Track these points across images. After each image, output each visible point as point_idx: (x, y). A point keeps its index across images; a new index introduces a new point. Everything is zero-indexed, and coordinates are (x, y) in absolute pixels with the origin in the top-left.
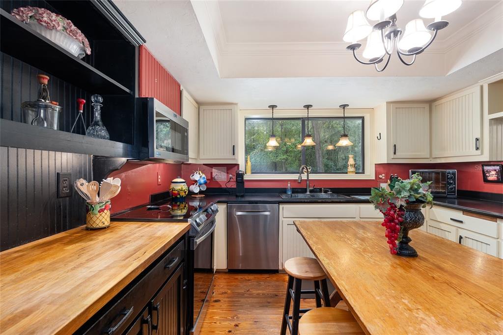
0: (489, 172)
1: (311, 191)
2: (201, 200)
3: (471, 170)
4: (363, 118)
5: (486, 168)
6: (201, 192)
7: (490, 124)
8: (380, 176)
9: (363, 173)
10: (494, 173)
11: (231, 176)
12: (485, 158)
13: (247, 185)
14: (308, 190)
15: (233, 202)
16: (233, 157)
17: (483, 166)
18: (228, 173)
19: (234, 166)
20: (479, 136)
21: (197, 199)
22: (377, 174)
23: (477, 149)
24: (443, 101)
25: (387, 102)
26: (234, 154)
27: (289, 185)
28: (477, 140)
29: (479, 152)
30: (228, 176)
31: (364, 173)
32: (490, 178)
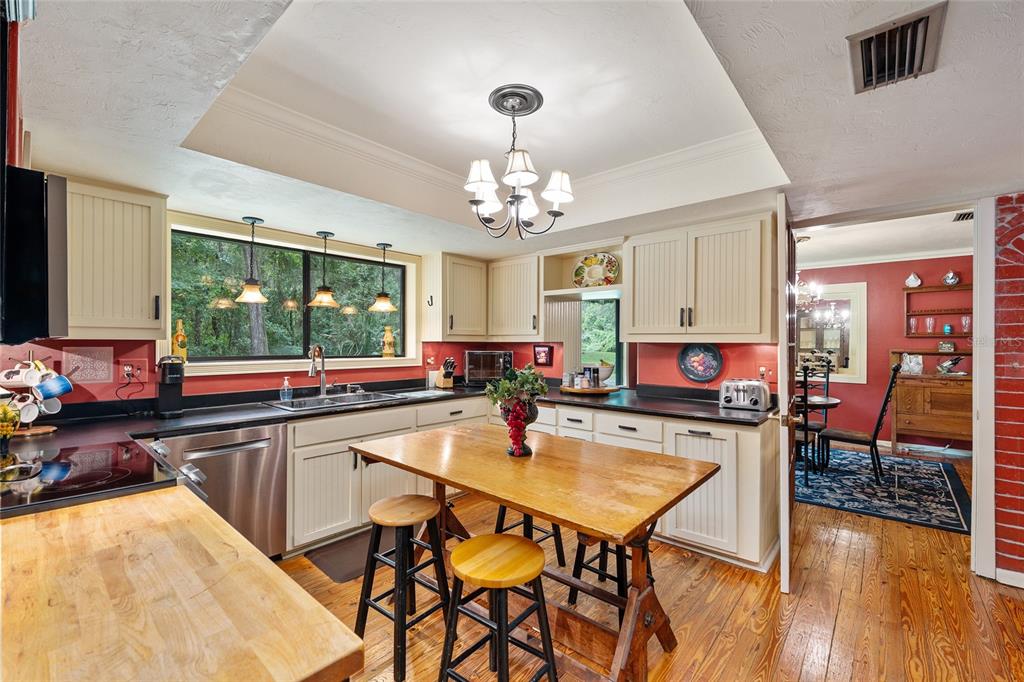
0: (539, 353)
1: (329, 392)
2: (41, 441)
3: (523, 351)
4: (403, 268)
5: (537, 349)
6: (41, 420)
7: (545, 302)
8: (429, 361)
9: (403, 354)
10: (543, 354)
11: (128, 369)
12: (540, 339)
13: (187, 390)
14: (323, 391)
15: (171, 434)
16: (154, 324)
17: (535, 347)
18: (117, 363)
19: (140, 346)
20: (536, 314)
21: (26, 442)
22: (425, 357)
23: (534, 328)
24: (502, 264)
25: (443, 253)
26: (157, 317)
27: (286, 383)
28: (534, 317)
29: (535, 331)
30: (117, 373)
31: (404, 356)
32: (540, 361)
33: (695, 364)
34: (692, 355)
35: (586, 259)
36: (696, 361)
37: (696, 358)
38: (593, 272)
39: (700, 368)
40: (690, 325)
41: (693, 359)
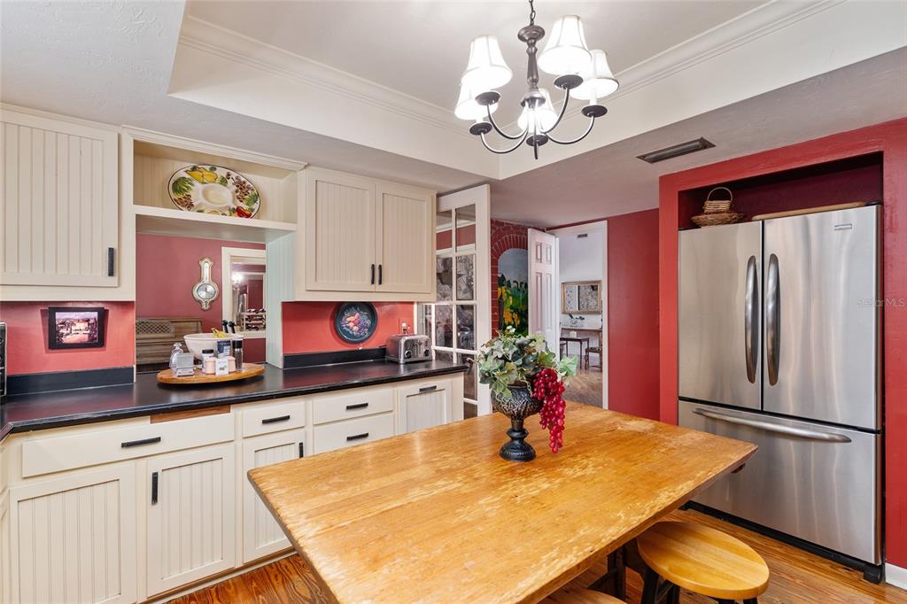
0: (69, 324)
5: (61, 316)
17: (51, 312)
20: (115, 246)
23: (111, 274)
28: (111, 251)
32: (69, 339)
33: (351, 325)
34: (348, 315)
35: (194, 169)
36: (352, 321)
37: (352, 318)
38: (211, 193)
39: (356, 328)
40: (380, 283)
41: (348, 319)
